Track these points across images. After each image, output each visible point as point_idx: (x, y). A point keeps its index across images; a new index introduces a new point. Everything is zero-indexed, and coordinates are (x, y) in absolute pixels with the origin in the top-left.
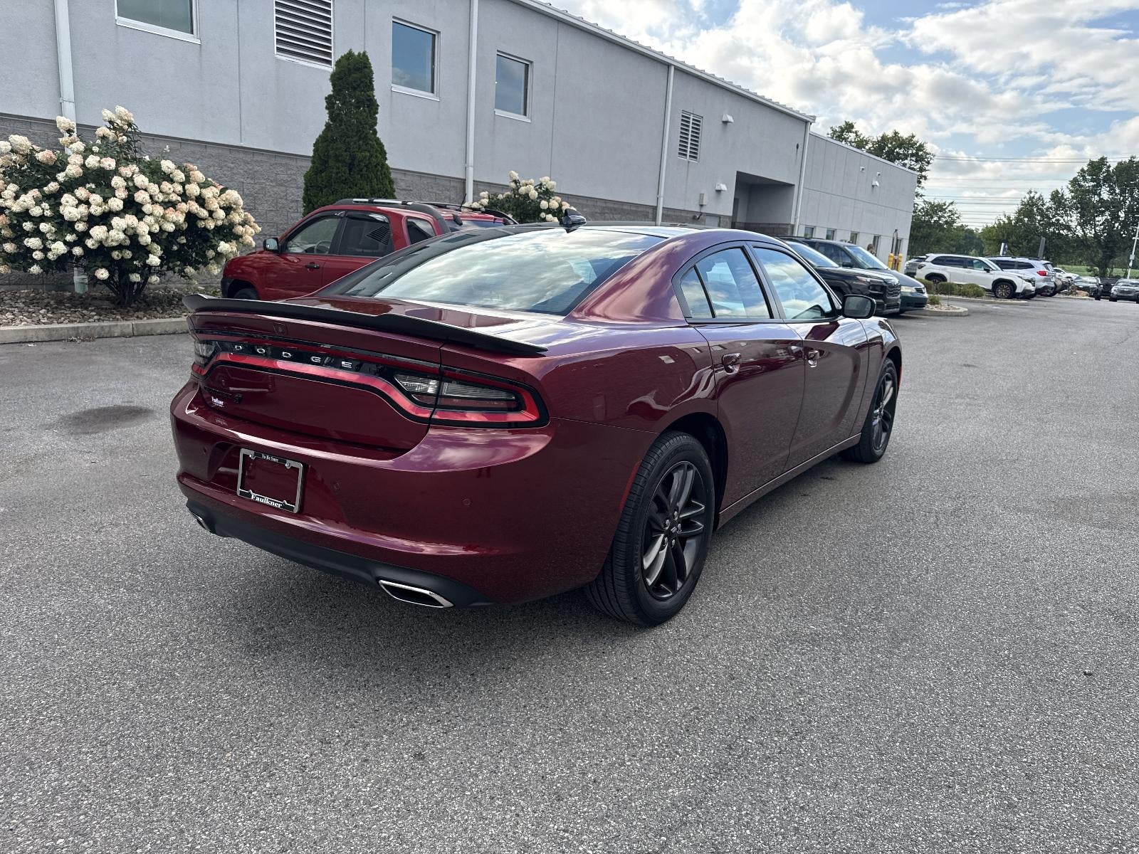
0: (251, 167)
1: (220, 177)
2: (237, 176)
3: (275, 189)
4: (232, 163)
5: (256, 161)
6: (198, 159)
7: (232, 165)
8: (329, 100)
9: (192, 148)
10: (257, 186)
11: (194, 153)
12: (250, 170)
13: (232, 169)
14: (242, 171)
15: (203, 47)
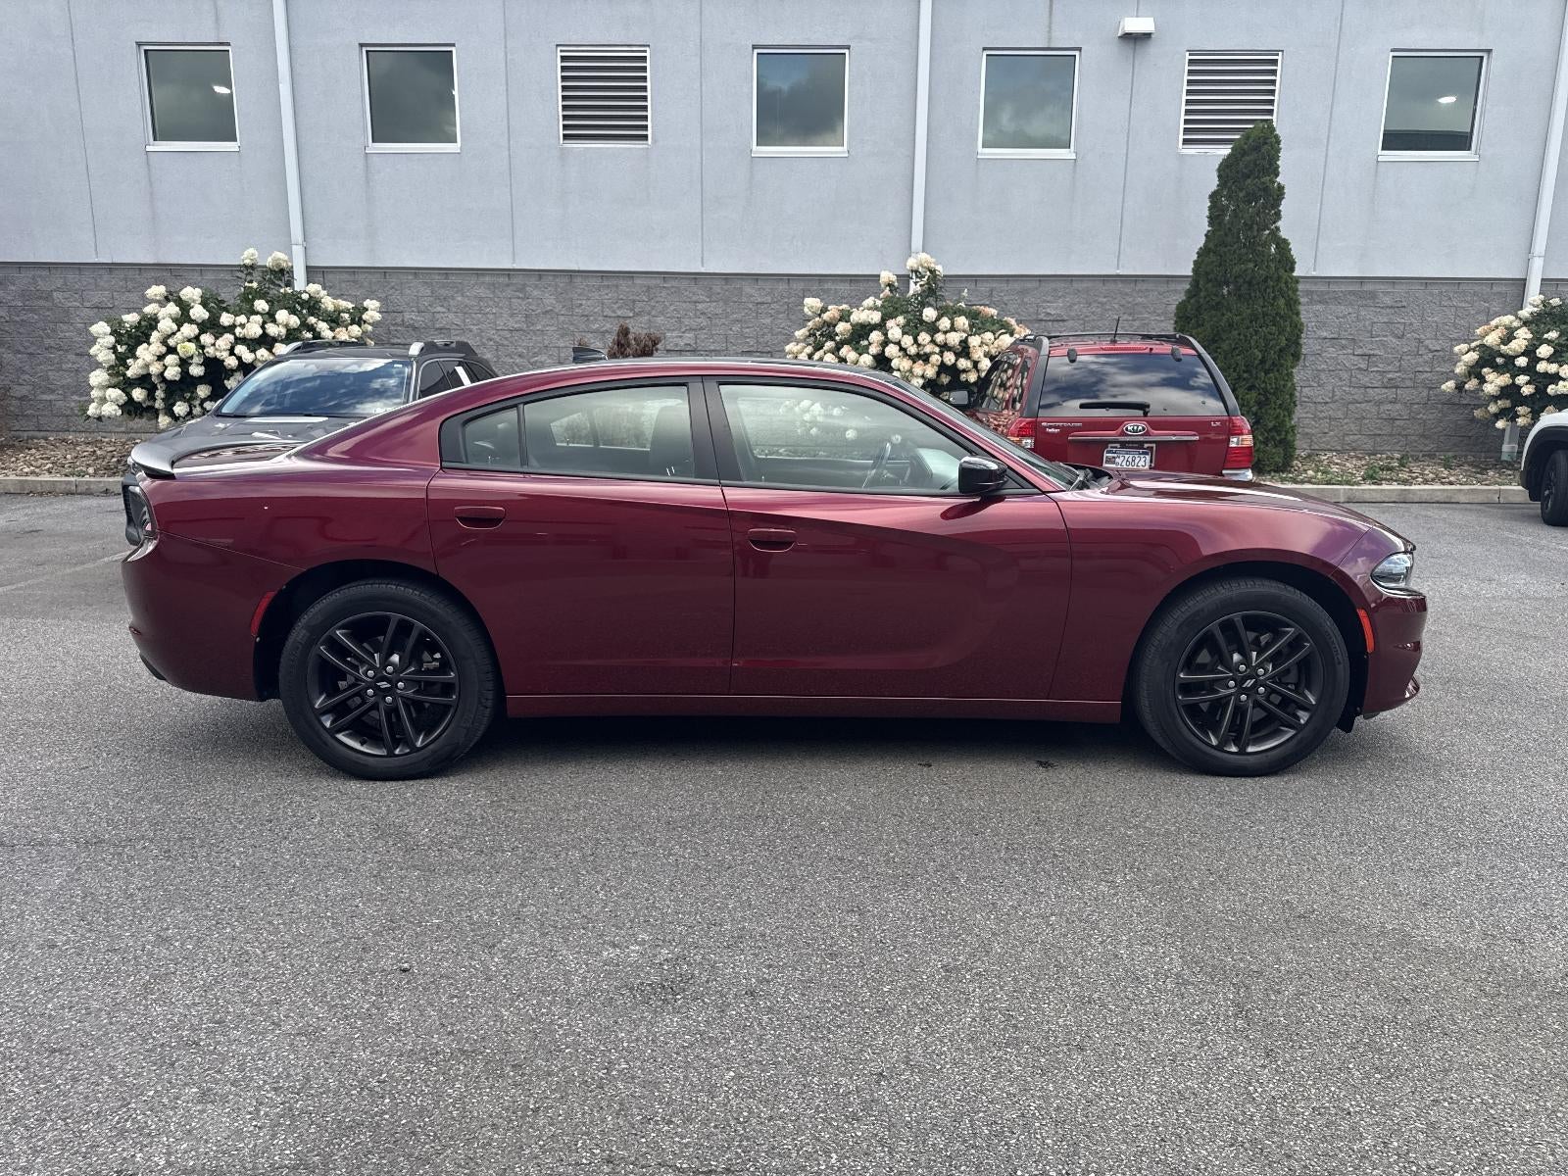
0: (1130, 300)
1: (1087, 316)
2: (1110, 313)
3: (1163, 324)
4: (1105, 297)
5: (1140, 291)
6: (1060, 297)
7: (1105, 300)
8: (1214, 197)
9: (1053, 285)
10: (1137, 323)
11: (1055, 290)
12: (1130, 303)
13: (1102, 304)
14: (1116, 306)
15: (1079, 162)
